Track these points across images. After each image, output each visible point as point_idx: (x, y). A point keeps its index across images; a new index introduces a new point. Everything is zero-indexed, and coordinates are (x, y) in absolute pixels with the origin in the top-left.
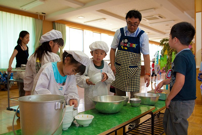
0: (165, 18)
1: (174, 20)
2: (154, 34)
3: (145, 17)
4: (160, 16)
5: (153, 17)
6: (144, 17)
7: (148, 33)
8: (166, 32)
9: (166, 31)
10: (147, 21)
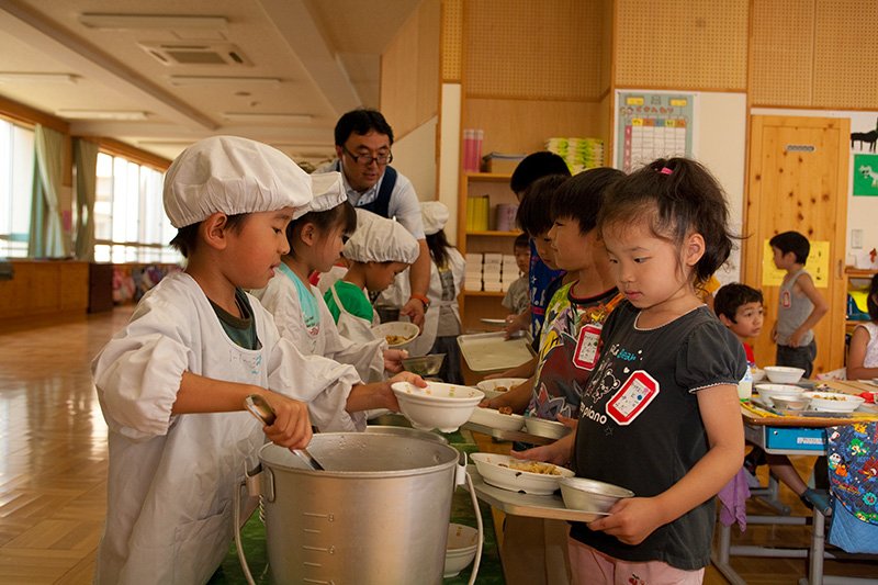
0: (252, 65)
1: (280, 80)
2: (170, 123)
3: (168, 47)
4: (237, 53)
5: (207, 50)
6: (163, 46)
7: (146, 113)
8: (227, 119)
9: (228, 116)
10: (170, 63)
